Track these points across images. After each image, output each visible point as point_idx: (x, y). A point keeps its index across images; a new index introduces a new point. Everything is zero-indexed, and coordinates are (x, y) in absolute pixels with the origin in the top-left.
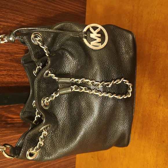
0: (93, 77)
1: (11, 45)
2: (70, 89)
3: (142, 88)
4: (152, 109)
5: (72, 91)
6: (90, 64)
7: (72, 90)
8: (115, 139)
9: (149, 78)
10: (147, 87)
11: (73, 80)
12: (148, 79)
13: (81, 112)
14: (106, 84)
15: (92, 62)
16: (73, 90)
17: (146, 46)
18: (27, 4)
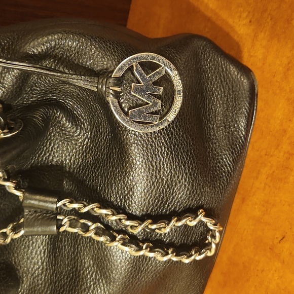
0: (121, 200)
2: (54, 225)
3: (243, 202)
4: (257, 258)
5: (58, 232)
6: (118, 166)
7: (58, 228)
9: (267, 187)
10: (256, 204)
11: (64, 205)
12: (265, 187)
15: (126, 162)
16: (62, 229)
17: (281, 105)
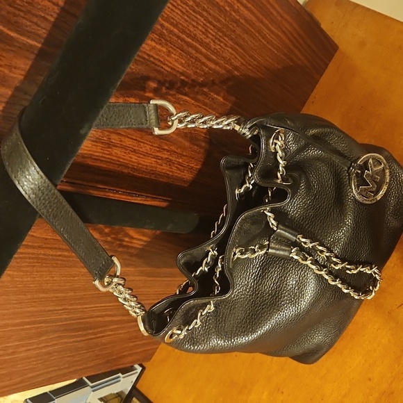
1: (200, 107)
8: (298, 350)
13: (282, 294)
14: (335, 260)
16: (291, 255)
18: (260, 38)
